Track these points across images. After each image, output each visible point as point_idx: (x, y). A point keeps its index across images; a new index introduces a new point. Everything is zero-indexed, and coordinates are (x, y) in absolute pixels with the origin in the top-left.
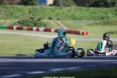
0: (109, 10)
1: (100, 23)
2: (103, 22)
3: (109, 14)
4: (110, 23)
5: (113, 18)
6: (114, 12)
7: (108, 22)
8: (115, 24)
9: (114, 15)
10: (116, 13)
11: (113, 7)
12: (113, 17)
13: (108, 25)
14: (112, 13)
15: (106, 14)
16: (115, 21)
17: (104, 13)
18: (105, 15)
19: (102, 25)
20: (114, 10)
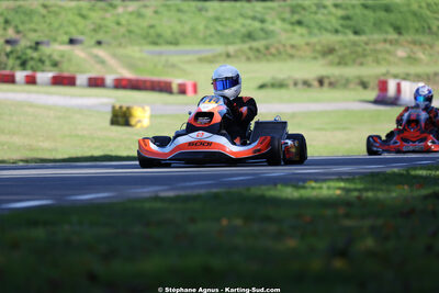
0: (271, 8)
1: (241, 51)
2: (251, 49)
3: (273, 23)
4: (273, 50)
5: (283, 37)
6: (287, 15)
7: (267, 48)
8: (292, 56)
9: (289, 27)
10: (296, 17)
12: (286, 31)
13: (268, 60)
14: (283, 20)
15: (262, 21)
16: (293, 46)
17: (254, 18)
18: (257, 25)
19: (248, 59)
20: (288, 9)
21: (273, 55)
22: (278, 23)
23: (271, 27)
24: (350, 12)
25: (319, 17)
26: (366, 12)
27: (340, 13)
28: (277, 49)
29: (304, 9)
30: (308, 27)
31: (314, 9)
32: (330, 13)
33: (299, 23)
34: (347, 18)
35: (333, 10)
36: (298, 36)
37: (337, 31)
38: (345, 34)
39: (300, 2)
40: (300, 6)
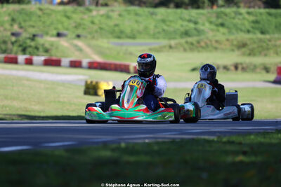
0: (203, 14)
1: (181, 44)
2: (187, 42)
3: (203, 25)
4: (203, 44)
5: (210, 35)
6: (214, 19)
7: (198, 42)
8: (216, 49)
9: (213, 27)
10: (220, 21)
11: (212, 8)
12: (212, 30)
13: (199, 51)
14: (211, 23)
15: (196, 23)
16: (217, 41)
17: (190, 21)
18: (192, 25)
19: (185, 50)
20: (214, 15)
21: (202, 47)
22: (207, 25)
23: (200, 27)
24: (259, 18)
25: (236, 21)
26: (270, 18)
27: (252, 18)
28: (206, 43)
29: (226, 15)
30: (228, 28)
31: (233, 15)
32: (244, 19)
33: (222, 25)
34: (256, 22)
35: (247, 16)
36: (221, 34)
37: (249, 31)
38: (255, 33)
39: (223, 9)
40: (222, 13)
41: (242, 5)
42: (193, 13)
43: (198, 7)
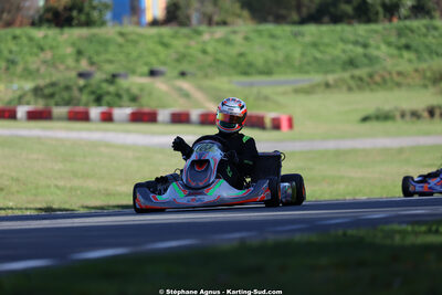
0: (376, 32)
1: (343, 81)
2: (353, 77)
3: (378, 48)
4: (377, 79)
5: (389, 63)
6: (393, 39)
7: (371, 76)
8: (399, 85)
9: (395, 52)
10: (403, 41)
11: (390, 20)
12: (392, 56)
13: (372, 90)
14: (389, 44)
15: (365, 46)
16: (399, 74)
17: (356, 43)
18: (360, 50)
19: (350, 89)
20: (394, 32)
21: (376, 83)
22: (384, 48)
23: (373, 52)
25: (430, 40)
28: (382, 77)
29: (412, 31)
30: (417, 51)
31: (424, 30)
33: (407, 47)
36: (406, 62)
39: (408, 23)
40: (406, 27)
41: (437, 14)
42: (361, 29)
43: (369, 21)
